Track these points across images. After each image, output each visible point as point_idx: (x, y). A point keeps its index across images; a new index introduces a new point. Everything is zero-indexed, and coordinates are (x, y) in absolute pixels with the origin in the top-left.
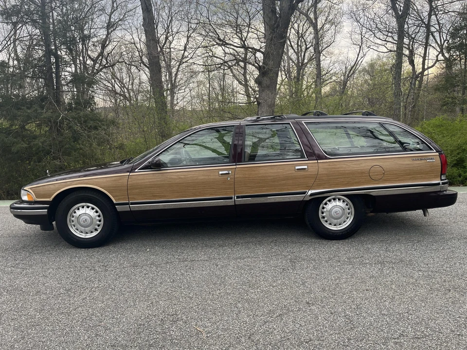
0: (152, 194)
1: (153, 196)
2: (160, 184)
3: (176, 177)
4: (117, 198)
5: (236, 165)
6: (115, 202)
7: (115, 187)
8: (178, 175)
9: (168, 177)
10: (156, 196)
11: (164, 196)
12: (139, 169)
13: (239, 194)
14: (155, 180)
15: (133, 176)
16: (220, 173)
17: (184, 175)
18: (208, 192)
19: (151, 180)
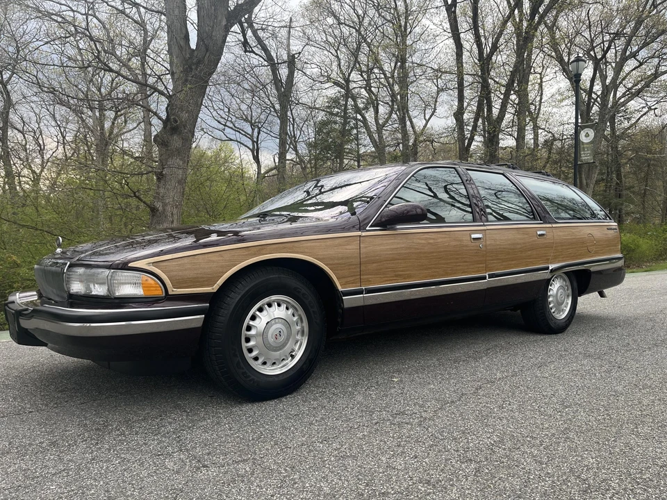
0: (395, 271)
1: (396, 276)
2: (405, 253)
3: (423, 241)
4: (344, 280)
5: (484, 225)
6: (340, 289)
7: (342, 258)
8: (426, 239)
9: (415, 241)
10: (400, 276)
11: (409, 277)
12: (371, 226)
13: (490, 271)
14: (399, 246)
15: (367, 239)
16: (473, 236)
17: (434, 239)
18: (461, 267)
19: (392, 247)
